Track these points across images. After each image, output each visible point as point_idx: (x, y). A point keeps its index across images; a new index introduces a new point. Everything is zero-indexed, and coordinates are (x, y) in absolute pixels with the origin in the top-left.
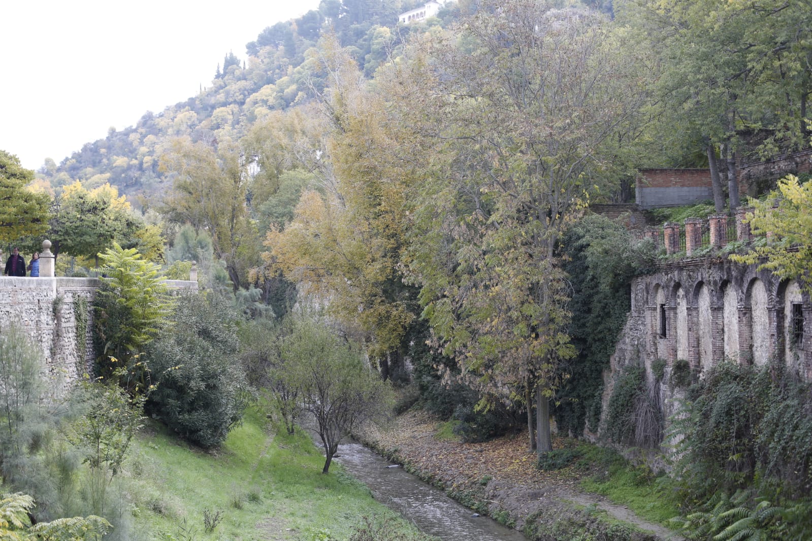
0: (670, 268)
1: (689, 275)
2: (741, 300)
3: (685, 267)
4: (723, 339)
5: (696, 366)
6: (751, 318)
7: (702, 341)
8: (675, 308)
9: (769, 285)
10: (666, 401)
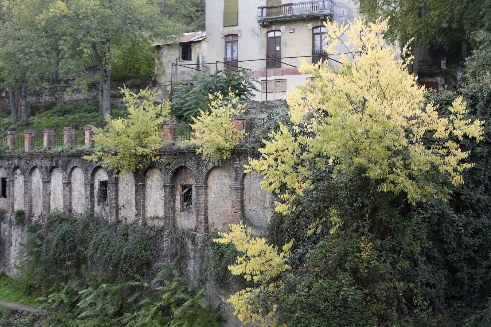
0: (12, 157)
1: (26, 163)
2: (65, 178)
3: (23, 157)
4: (50, 199)
5: (29, 213)
6: (71, 187)
7: (34, 200)
8: (13, 181)
9: (86, 171)
10: (6, 233)
